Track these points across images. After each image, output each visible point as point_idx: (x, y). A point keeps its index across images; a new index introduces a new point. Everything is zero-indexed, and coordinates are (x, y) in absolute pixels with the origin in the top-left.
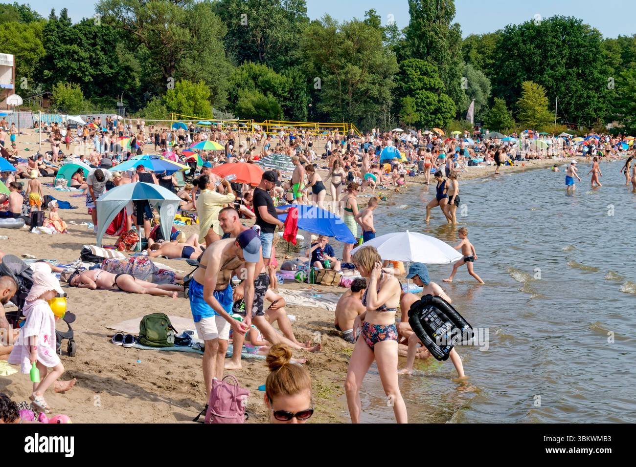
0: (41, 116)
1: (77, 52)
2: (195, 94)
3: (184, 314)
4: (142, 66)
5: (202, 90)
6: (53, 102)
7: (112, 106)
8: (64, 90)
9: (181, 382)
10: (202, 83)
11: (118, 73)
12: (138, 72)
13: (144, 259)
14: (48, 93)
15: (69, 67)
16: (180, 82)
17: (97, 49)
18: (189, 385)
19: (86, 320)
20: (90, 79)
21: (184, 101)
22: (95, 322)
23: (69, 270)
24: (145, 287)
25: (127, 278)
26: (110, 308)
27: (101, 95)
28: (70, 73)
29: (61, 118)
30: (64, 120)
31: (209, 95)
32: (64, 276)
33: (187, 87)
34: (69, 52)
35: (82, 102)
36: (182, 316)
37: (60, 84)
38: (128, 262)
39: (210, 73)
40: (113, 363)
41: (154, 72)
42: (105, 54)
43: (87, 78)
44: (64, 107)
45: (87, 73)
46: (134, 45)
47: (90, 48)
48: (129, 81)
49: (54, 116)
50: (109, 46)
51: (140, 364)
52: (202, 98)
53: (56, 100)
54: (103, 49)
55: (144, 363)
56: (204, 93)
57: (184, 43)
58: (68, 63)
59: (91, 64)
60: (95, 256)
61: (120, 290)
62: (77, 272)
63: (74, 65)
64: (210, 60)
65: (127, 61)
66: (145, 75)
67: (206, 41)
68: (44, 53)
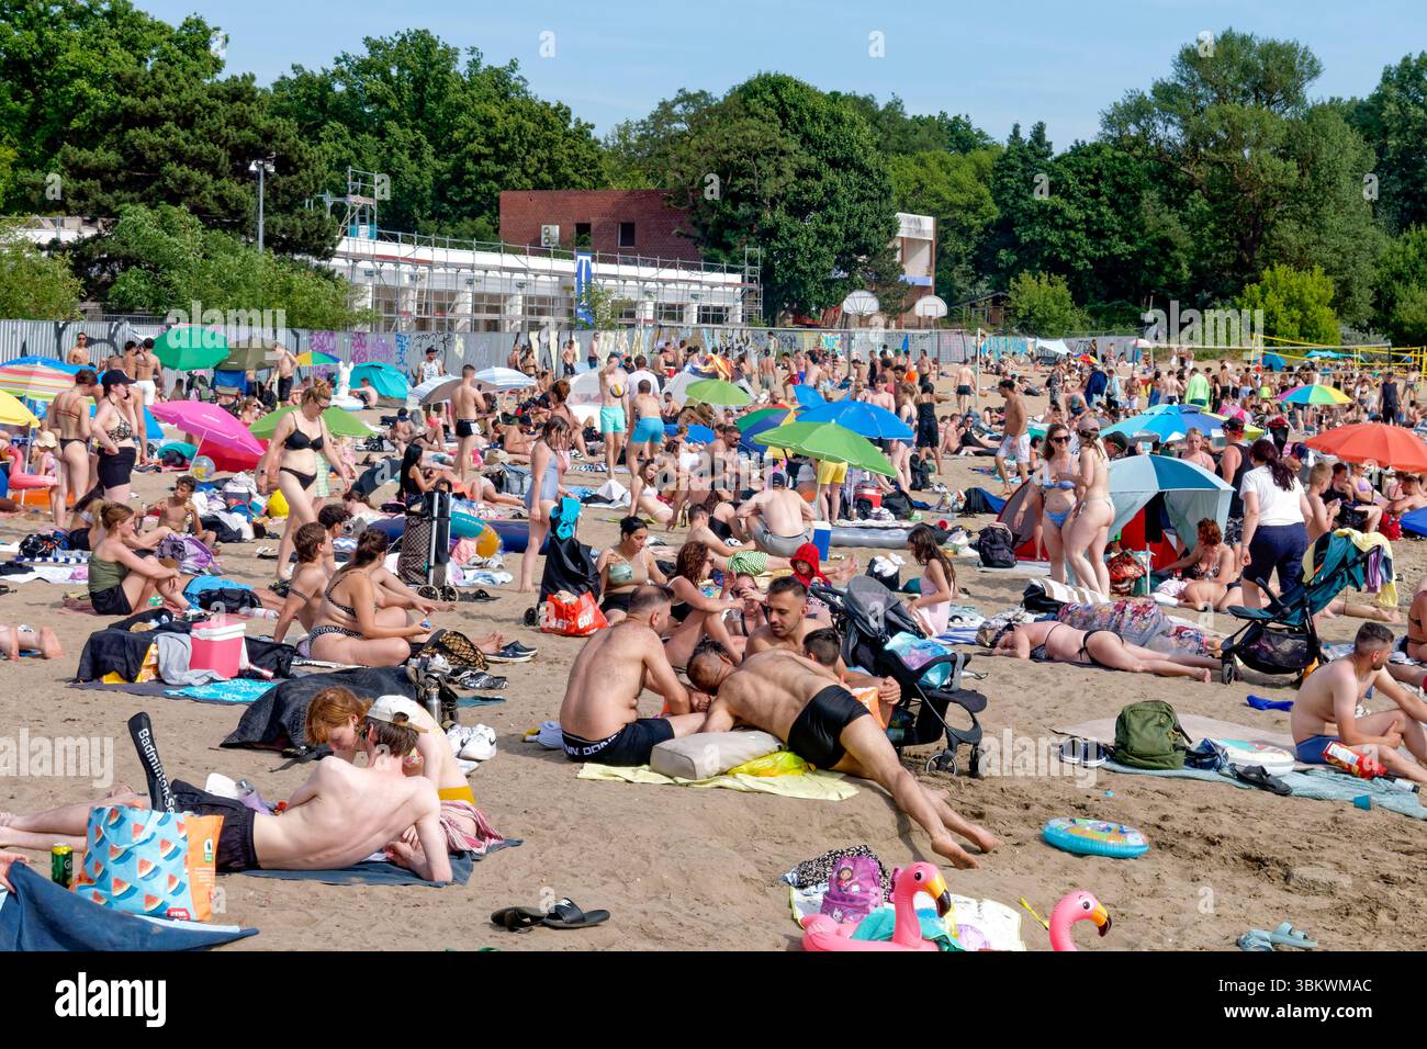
0: (986, 342)
1: (1062, 209)
2: (1302, 295)
3: (1216, 711)
4: (1193, 238)
5: (1316, 286)
6: (1011, 313)
7: (1130, 321)
8: (1034, 289)
9: (1187, 834)
10: (1319, 270)
11: (1143, 253)
12: (1184, 251)
13: (1145, 606)
14: (1000, 294)
15: (1044, 241)
16: (1272, 269)
17: (1102, 203)
18: (1203, 840)
19: (1015, 715)
20: (1086, 265)
21: (1279, 309)
22: (1032, 719)
23: (993, 622)
24: (1141, 659)
25: (1109, 639)
26: (1068, 696)
27: (1108, 299)
28: (1046, 253)
29: (1024, 345)
30: (1030, 348)
31: (1331, 295)
32: (985, 633)
33: (1287, 279)
34: (1045, 211)
35: (1068, 313)
36: (1210, 717)
37: (1025, 276)
38: (1112, 610)
39: (1336, 250)
40: (1055, 794)
41: (1219, 249)
42: (1118, 212)
43: (1080, 263)
44: (1032, 322)
45: (1081, 253)
46: (1178, 194)
47: (1089, 200)
48: (1167, 269)
49: (1010, 339)
50: (1126, 197)
51: (1109, 799)
52: (1318, 302)
53: (1016, 309)
54: (1113, 203)
55: (1118, 797)
56: (1322, 291)
57: (1283, 188)
58: (1042, 234)
59: (1089, 233)
60: (1051, 600)
61: (1095, 663)
62: (1010, 627)
63: (1054, 237)
64: (1336, 224)
65: (1164, 226)
66: (1201, 256)
67: (1330, 184)
68: (996, 213)
